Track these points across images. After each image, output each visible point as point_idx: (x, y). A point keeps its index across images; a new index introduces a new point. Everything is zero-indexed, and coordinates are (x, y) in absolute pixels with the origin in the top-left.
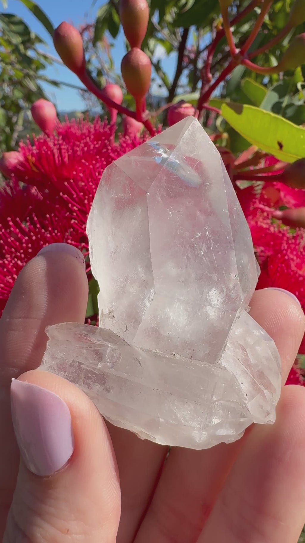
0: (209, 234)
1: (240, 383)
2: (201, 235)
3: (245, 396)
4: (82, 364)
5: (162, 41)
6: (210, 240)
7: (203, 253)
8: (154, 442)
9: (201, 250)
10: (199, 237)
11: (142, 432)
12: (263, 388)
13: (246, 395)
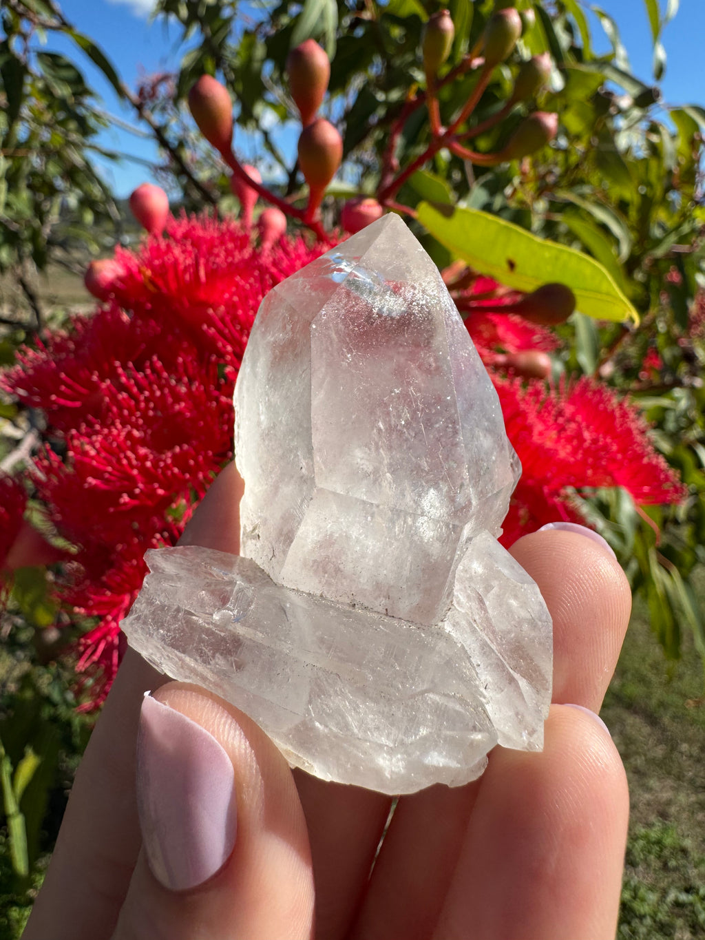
0: (414, 391)
1: (475, 665)
2: (401, 392)
3: (484, 691)
4: (193, 614)
5: (273, 106)
6: (416, 401)
7: (403, 423)
8: (311, 773)
9: (399, 417)
10: (398, 396)
11: (288, 752)
12: (517, 676)
13: (485, 688)
